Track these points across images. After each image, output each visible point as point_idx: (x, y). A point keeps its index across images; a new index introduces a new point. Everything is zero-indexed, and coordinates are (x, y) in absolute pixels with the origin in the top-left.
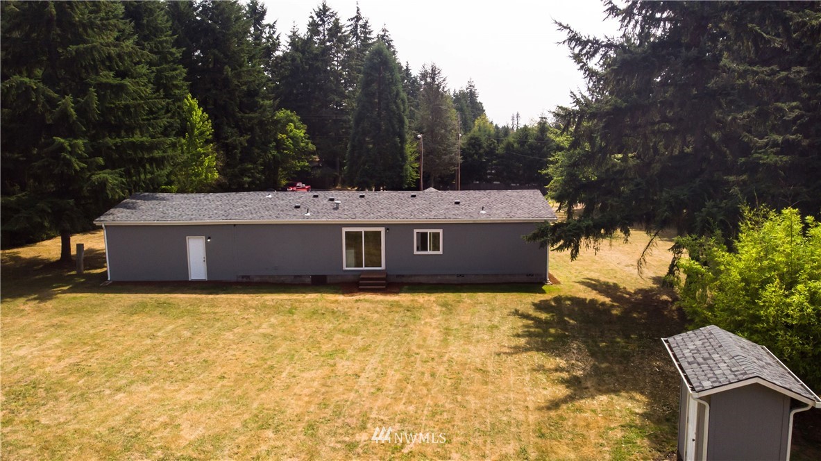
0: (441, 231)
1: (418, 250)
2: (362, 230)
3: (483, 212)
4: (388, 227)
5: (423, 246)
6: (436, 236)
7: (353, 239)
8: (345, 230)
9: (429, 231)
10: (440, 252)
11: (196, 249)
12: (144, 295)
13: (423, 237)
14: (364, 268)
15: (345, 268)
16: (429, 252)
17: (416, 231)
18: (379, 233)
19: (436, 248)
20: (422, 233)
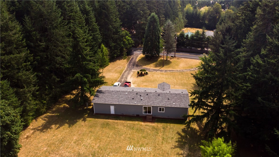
0: (164, 108)
1: (159, 111)
2: (147, 107)
3: (174, 103)
4: (153, 107)
5: (160, 110)
6: (163, 109)
7: (145, 108)
8: (143, 106)
9: (162, 108)
10: (164, 112)
11: (112, 109)
12: (103, 120)
13: (160, 109)
14: (147, 114)
15: (143, 113)
16: (161, 112)
17: (159, 108)
18: (151, 107)
19: (163, 111)
20: (160, 108)
